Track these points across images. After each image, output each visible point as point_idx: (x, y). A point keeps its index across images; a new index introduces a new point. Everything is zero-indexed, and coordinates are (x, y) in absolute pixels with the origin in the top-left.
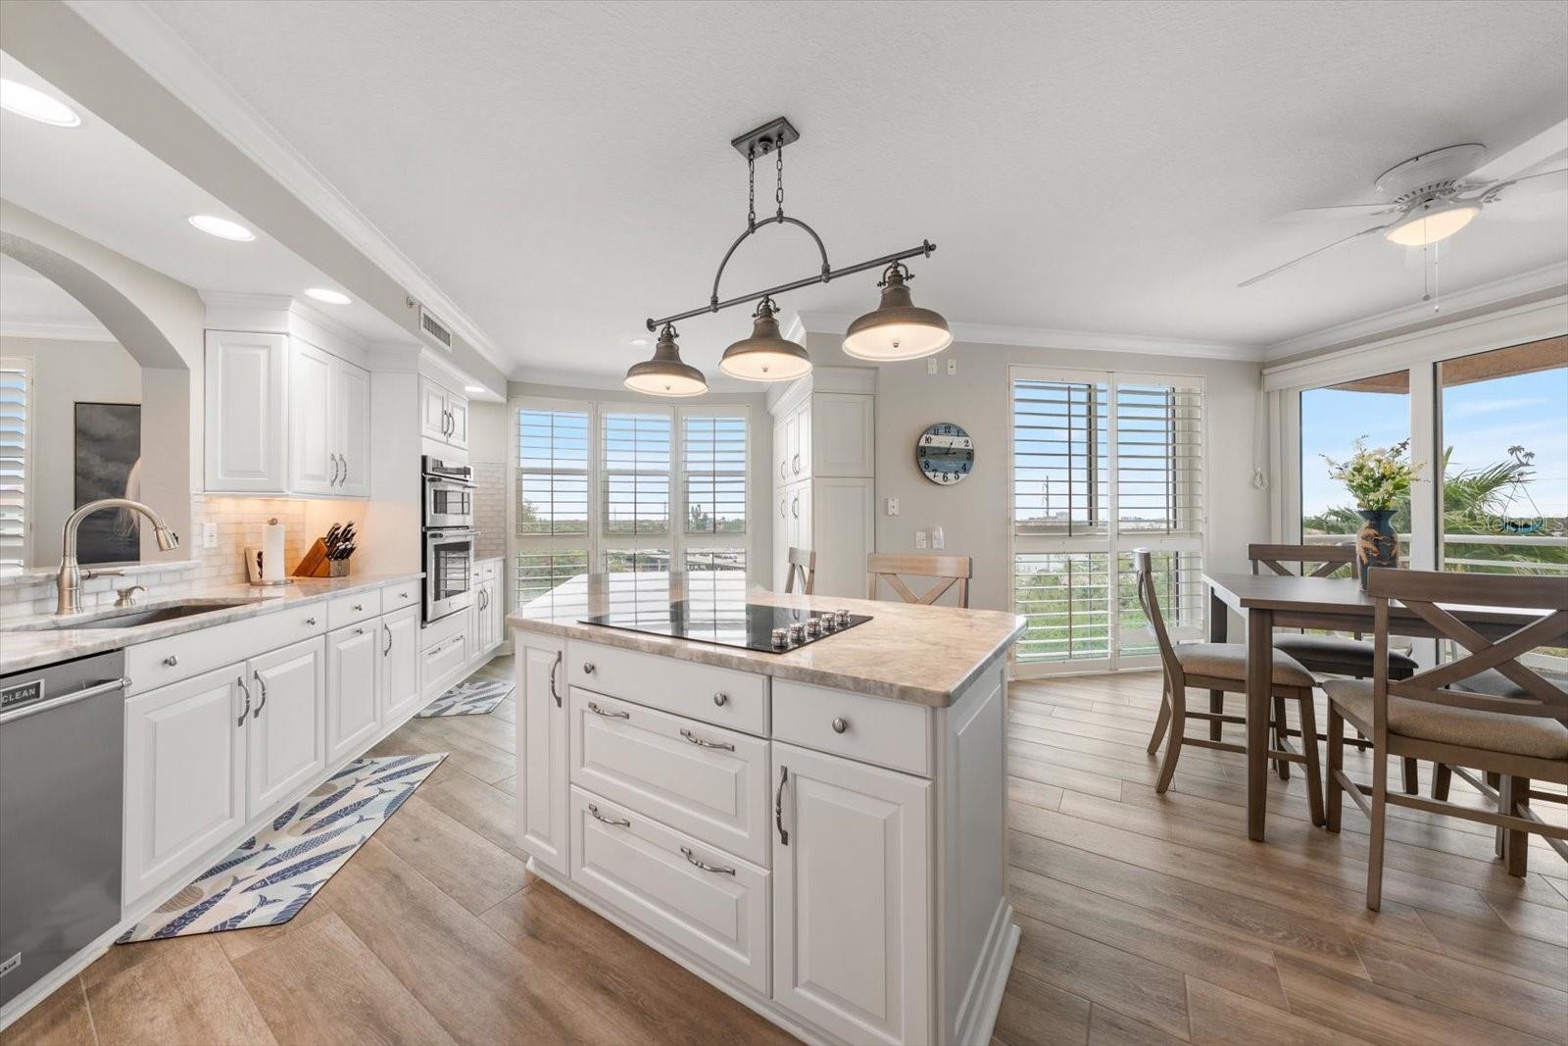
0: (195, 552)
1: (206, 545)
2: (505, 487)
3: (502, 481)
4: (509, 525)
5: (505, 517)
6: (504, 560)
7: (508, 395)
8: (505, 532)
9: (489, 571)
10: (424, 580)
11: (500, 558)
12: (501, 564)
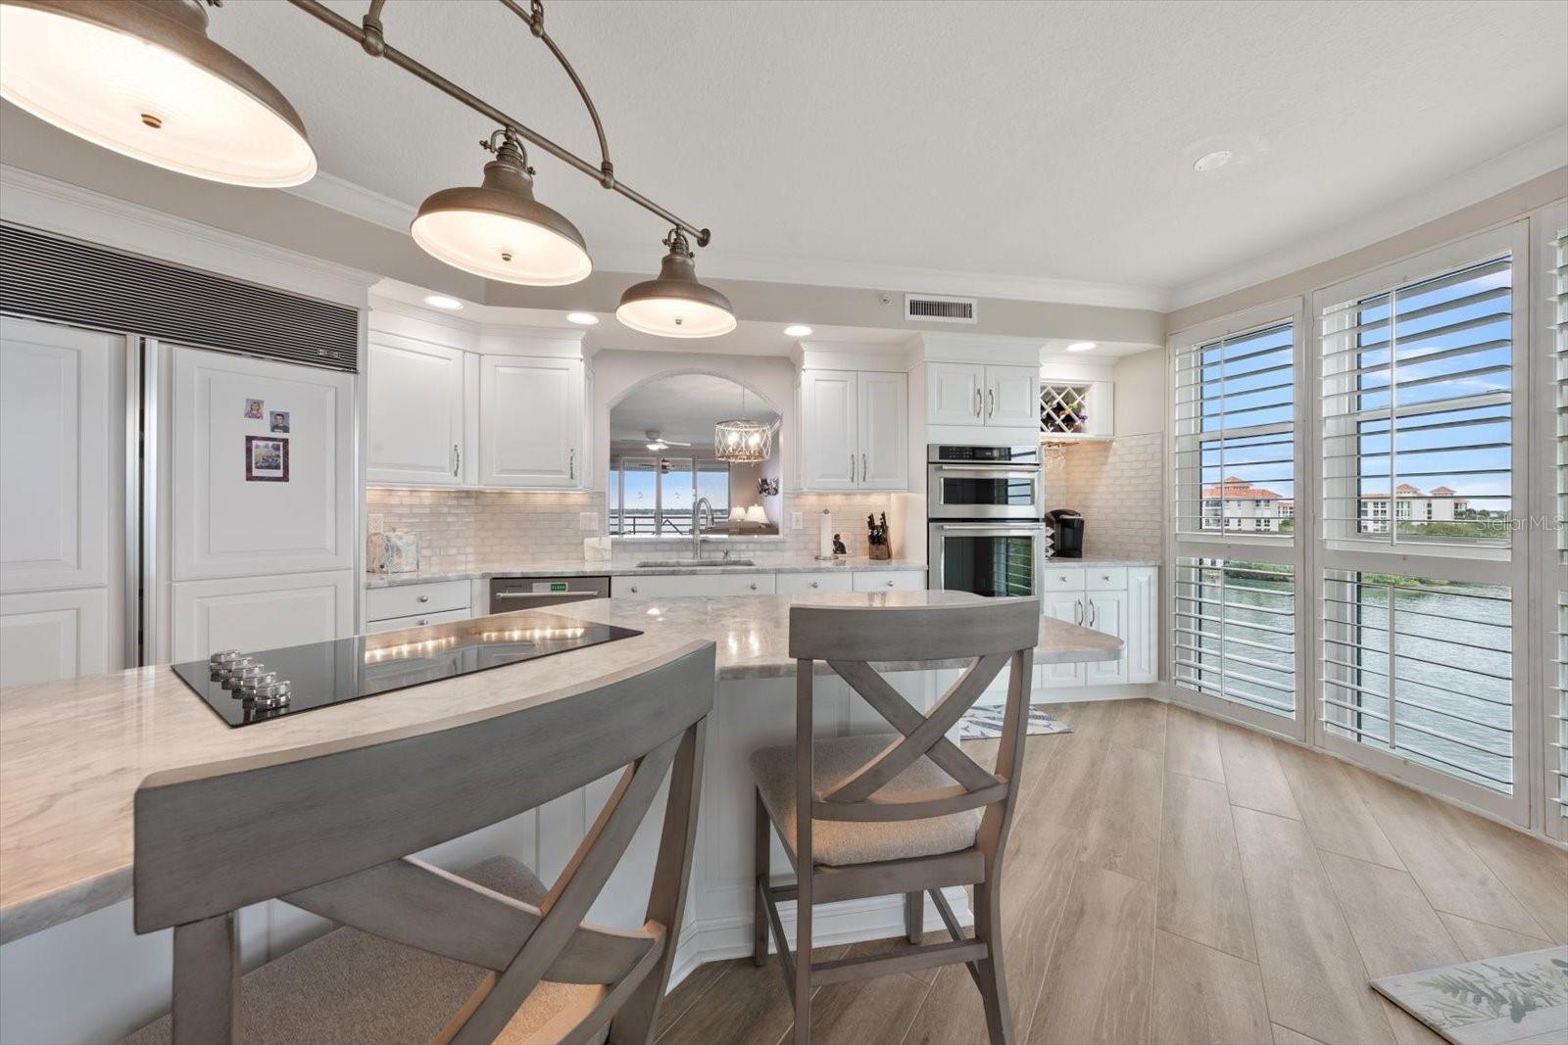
0: (785, 531)
1: (794, 527)
2: (1163, 466)
3: (1158, 456)
4: (1166, 518)
5: (1162, 508)
6: (1159, 567)
7: (1165, 334)
8: (1162, 527)
9: (1107, 578)
10: (928, 571)
11: (1152, 563)
12: (1153, 572)
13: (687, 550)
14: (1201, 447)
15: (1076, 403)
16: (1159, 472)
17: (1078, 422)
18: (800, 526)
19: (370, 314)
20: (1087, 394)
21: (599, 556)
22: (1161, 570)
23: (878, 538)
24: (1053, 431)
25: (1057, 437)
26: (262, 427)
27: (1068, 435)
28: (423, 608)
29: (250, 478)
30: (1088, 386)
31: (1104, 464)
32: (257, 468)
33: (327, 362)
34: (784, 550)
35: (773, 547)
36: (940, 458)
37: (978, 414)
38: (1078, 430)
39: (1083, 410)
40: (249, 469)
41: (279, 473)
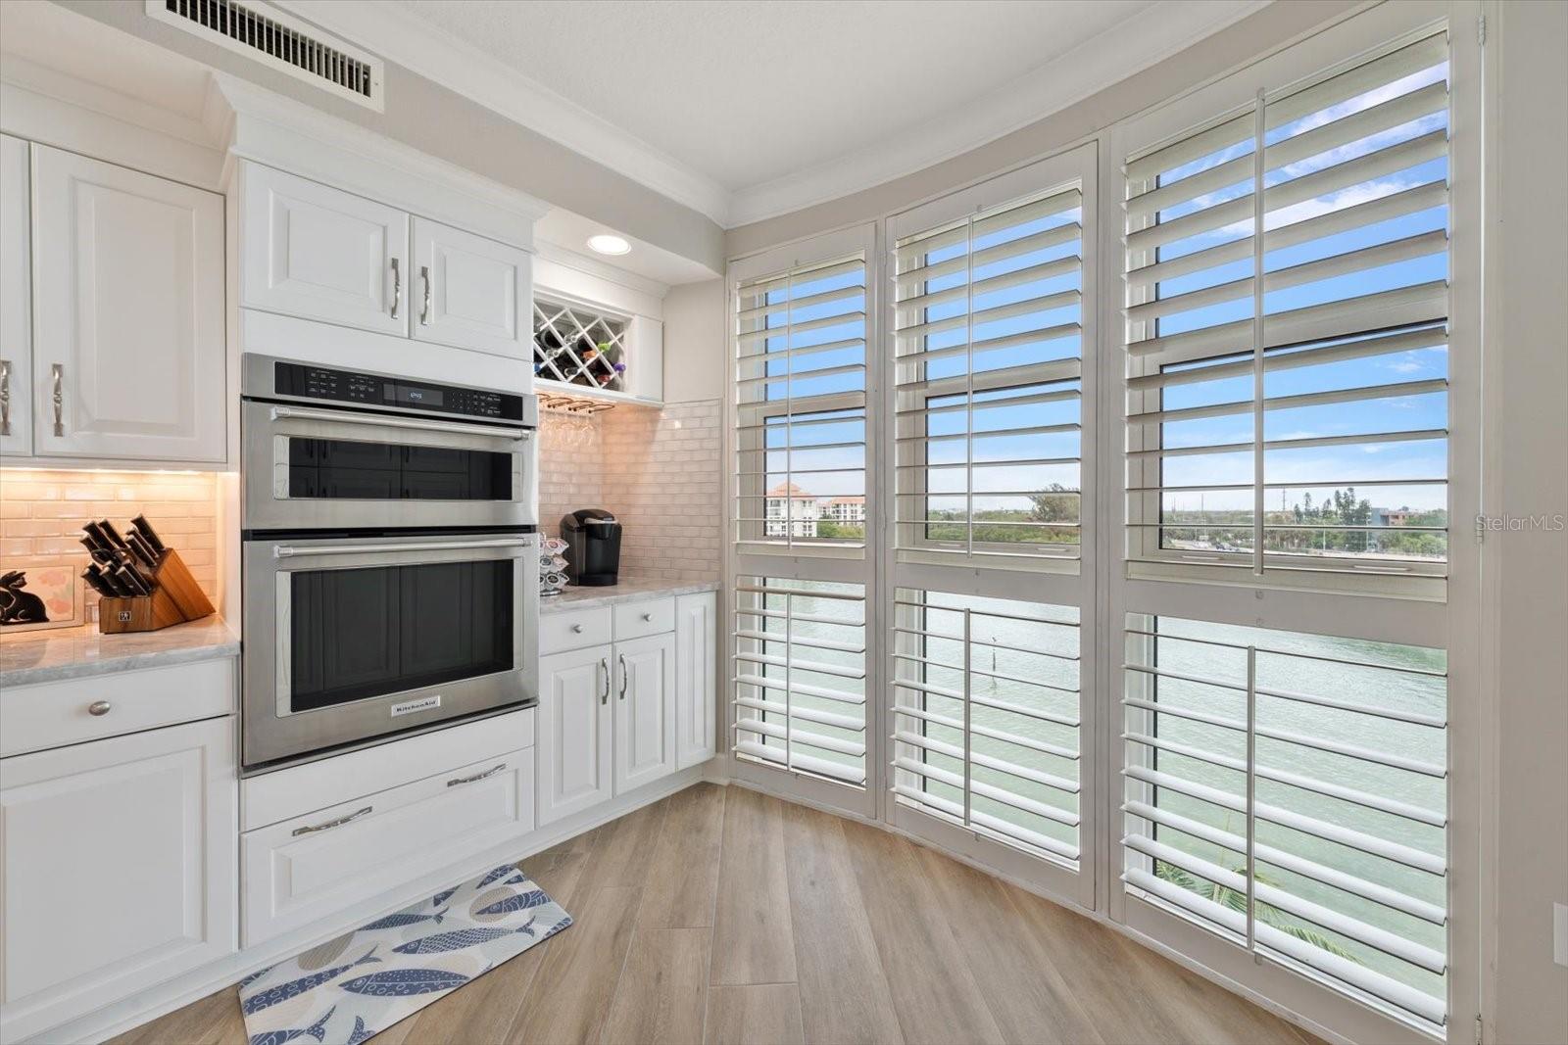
2: (721, 447)
3: (716, 434)
4: (726, 521)
5: (720, 506)
6: (718, 592)
7: (725, 259)
8: (720, 535)
9: (646, 618)
11: (709, 587)
12: (708, 600)
14: (765, 423)
15: (611, 343)
16: (716, 456)
17: (614, 375)
20: (626, 334)
22: (720, 595)
24: (573, 381)
25: (580, 392)
27: (598, 392)
30: (628, 321)
31: (650, 442)
36: (277, 392)
37: (394, 311)
38: (612, 385)
39: (621, 358)
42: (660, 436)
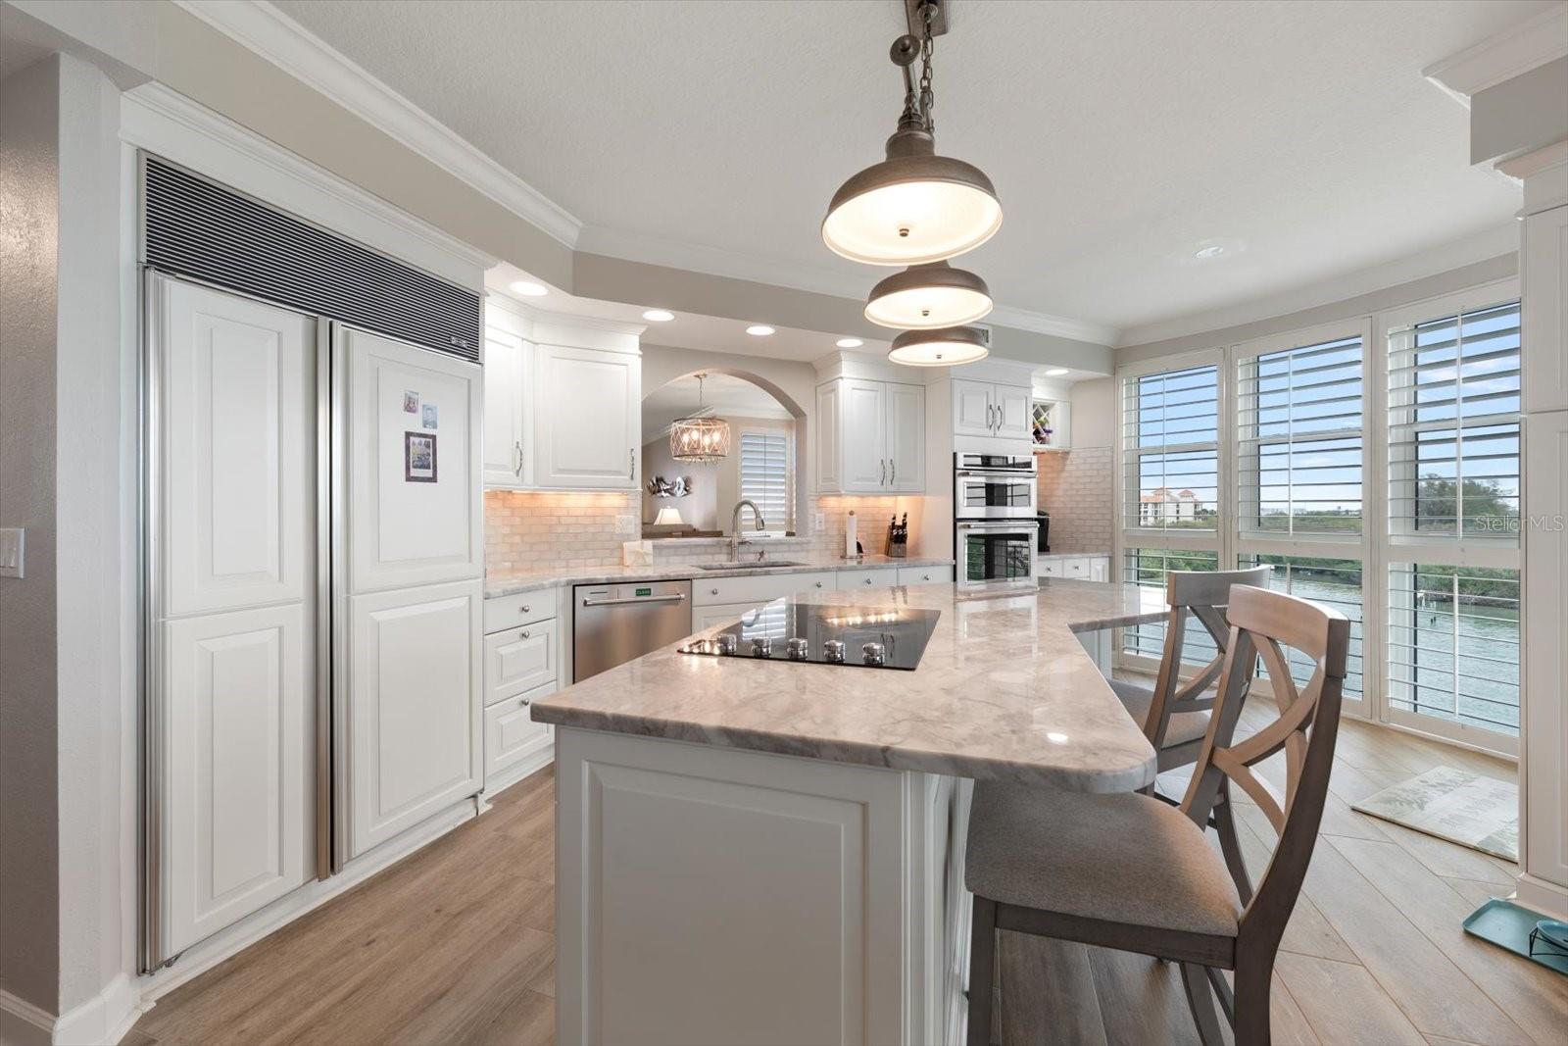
0: (811, 533)
1: (817, 528)
2: (1113, 473)
3: (1109, 466)
4: (1116, 514)
6: (1110, 557)
7: (1115, 366)
8: (1112, 525)
9: (1077, 568)
10: (955, 567)
11: (1105, 554)
12: (1104, 562)
13: (720, 553)
14: (1139, 461)
15: (1043, 417)
18: (823, 528)
19: (486, 299)
20: (1051, 412)
21: (641, 561)
22: (1111, 559)
23: (897, 537)
26: (415, 424)
27: (1039, 447)
28: (526, 618)
29: (409, 479)
30: (1054, 404)
31: (1063, 470)
32: (414, 467)
33: (456, 350)
34: (808, 551)
35: (798, 548)
36: (964, 465)
37: (990, 427)
38: (1044, 442)
40: (408, 469)
41: (429, 473)
42: (1067, 468)
